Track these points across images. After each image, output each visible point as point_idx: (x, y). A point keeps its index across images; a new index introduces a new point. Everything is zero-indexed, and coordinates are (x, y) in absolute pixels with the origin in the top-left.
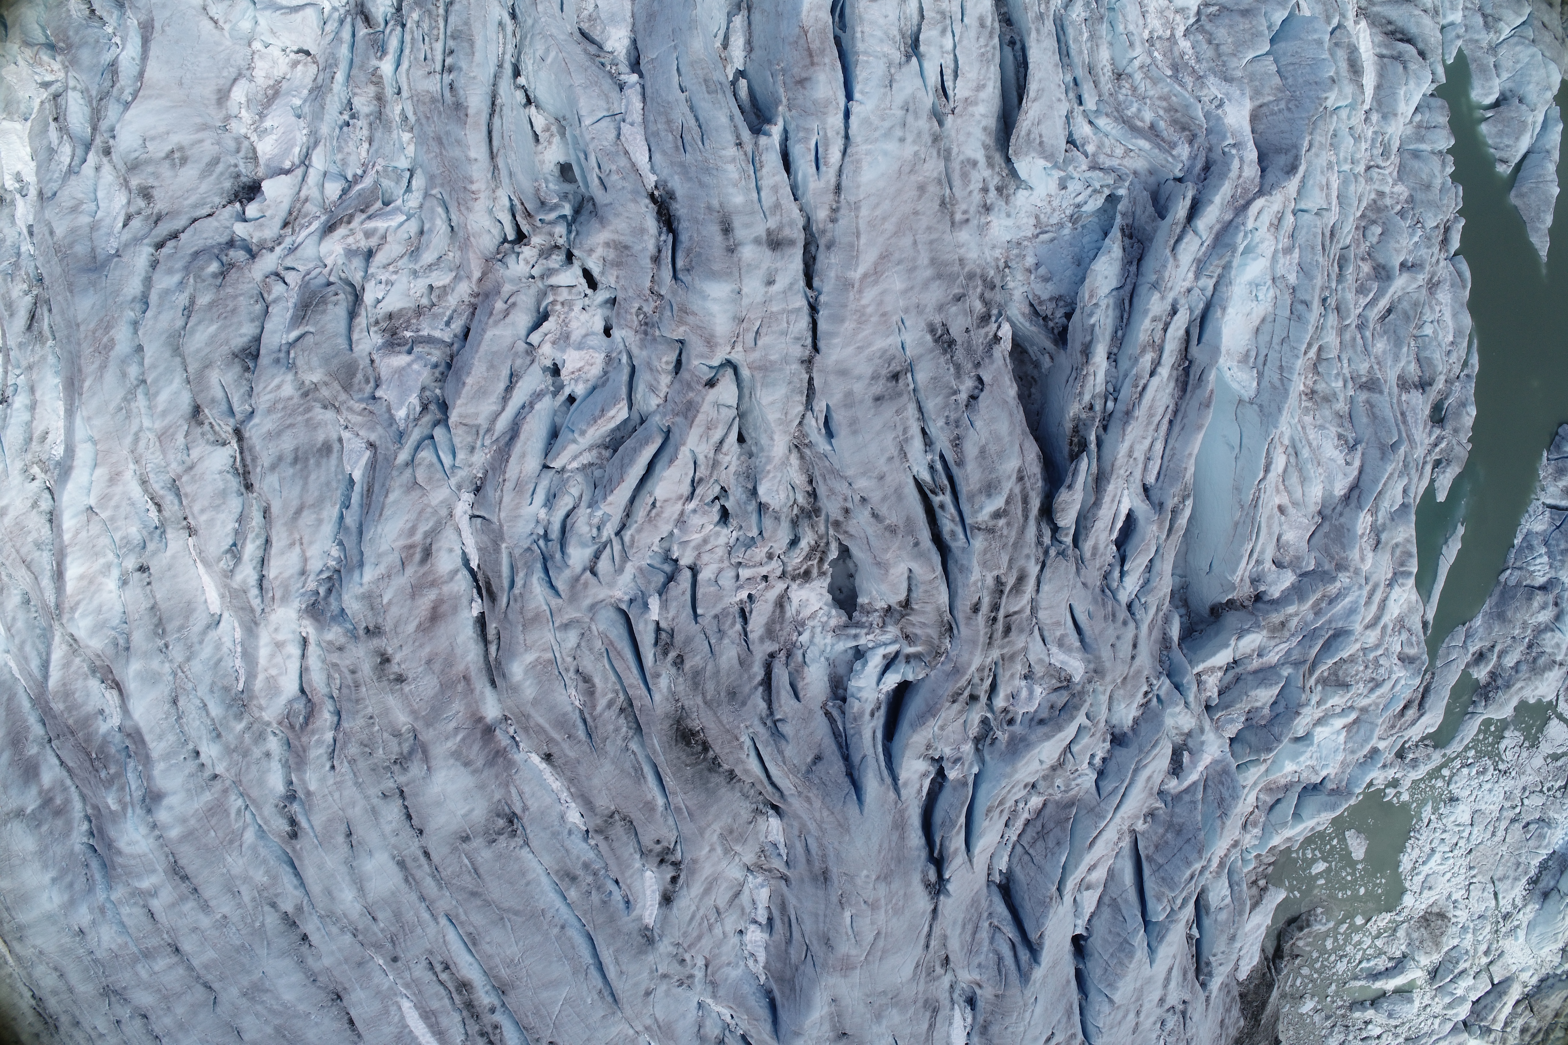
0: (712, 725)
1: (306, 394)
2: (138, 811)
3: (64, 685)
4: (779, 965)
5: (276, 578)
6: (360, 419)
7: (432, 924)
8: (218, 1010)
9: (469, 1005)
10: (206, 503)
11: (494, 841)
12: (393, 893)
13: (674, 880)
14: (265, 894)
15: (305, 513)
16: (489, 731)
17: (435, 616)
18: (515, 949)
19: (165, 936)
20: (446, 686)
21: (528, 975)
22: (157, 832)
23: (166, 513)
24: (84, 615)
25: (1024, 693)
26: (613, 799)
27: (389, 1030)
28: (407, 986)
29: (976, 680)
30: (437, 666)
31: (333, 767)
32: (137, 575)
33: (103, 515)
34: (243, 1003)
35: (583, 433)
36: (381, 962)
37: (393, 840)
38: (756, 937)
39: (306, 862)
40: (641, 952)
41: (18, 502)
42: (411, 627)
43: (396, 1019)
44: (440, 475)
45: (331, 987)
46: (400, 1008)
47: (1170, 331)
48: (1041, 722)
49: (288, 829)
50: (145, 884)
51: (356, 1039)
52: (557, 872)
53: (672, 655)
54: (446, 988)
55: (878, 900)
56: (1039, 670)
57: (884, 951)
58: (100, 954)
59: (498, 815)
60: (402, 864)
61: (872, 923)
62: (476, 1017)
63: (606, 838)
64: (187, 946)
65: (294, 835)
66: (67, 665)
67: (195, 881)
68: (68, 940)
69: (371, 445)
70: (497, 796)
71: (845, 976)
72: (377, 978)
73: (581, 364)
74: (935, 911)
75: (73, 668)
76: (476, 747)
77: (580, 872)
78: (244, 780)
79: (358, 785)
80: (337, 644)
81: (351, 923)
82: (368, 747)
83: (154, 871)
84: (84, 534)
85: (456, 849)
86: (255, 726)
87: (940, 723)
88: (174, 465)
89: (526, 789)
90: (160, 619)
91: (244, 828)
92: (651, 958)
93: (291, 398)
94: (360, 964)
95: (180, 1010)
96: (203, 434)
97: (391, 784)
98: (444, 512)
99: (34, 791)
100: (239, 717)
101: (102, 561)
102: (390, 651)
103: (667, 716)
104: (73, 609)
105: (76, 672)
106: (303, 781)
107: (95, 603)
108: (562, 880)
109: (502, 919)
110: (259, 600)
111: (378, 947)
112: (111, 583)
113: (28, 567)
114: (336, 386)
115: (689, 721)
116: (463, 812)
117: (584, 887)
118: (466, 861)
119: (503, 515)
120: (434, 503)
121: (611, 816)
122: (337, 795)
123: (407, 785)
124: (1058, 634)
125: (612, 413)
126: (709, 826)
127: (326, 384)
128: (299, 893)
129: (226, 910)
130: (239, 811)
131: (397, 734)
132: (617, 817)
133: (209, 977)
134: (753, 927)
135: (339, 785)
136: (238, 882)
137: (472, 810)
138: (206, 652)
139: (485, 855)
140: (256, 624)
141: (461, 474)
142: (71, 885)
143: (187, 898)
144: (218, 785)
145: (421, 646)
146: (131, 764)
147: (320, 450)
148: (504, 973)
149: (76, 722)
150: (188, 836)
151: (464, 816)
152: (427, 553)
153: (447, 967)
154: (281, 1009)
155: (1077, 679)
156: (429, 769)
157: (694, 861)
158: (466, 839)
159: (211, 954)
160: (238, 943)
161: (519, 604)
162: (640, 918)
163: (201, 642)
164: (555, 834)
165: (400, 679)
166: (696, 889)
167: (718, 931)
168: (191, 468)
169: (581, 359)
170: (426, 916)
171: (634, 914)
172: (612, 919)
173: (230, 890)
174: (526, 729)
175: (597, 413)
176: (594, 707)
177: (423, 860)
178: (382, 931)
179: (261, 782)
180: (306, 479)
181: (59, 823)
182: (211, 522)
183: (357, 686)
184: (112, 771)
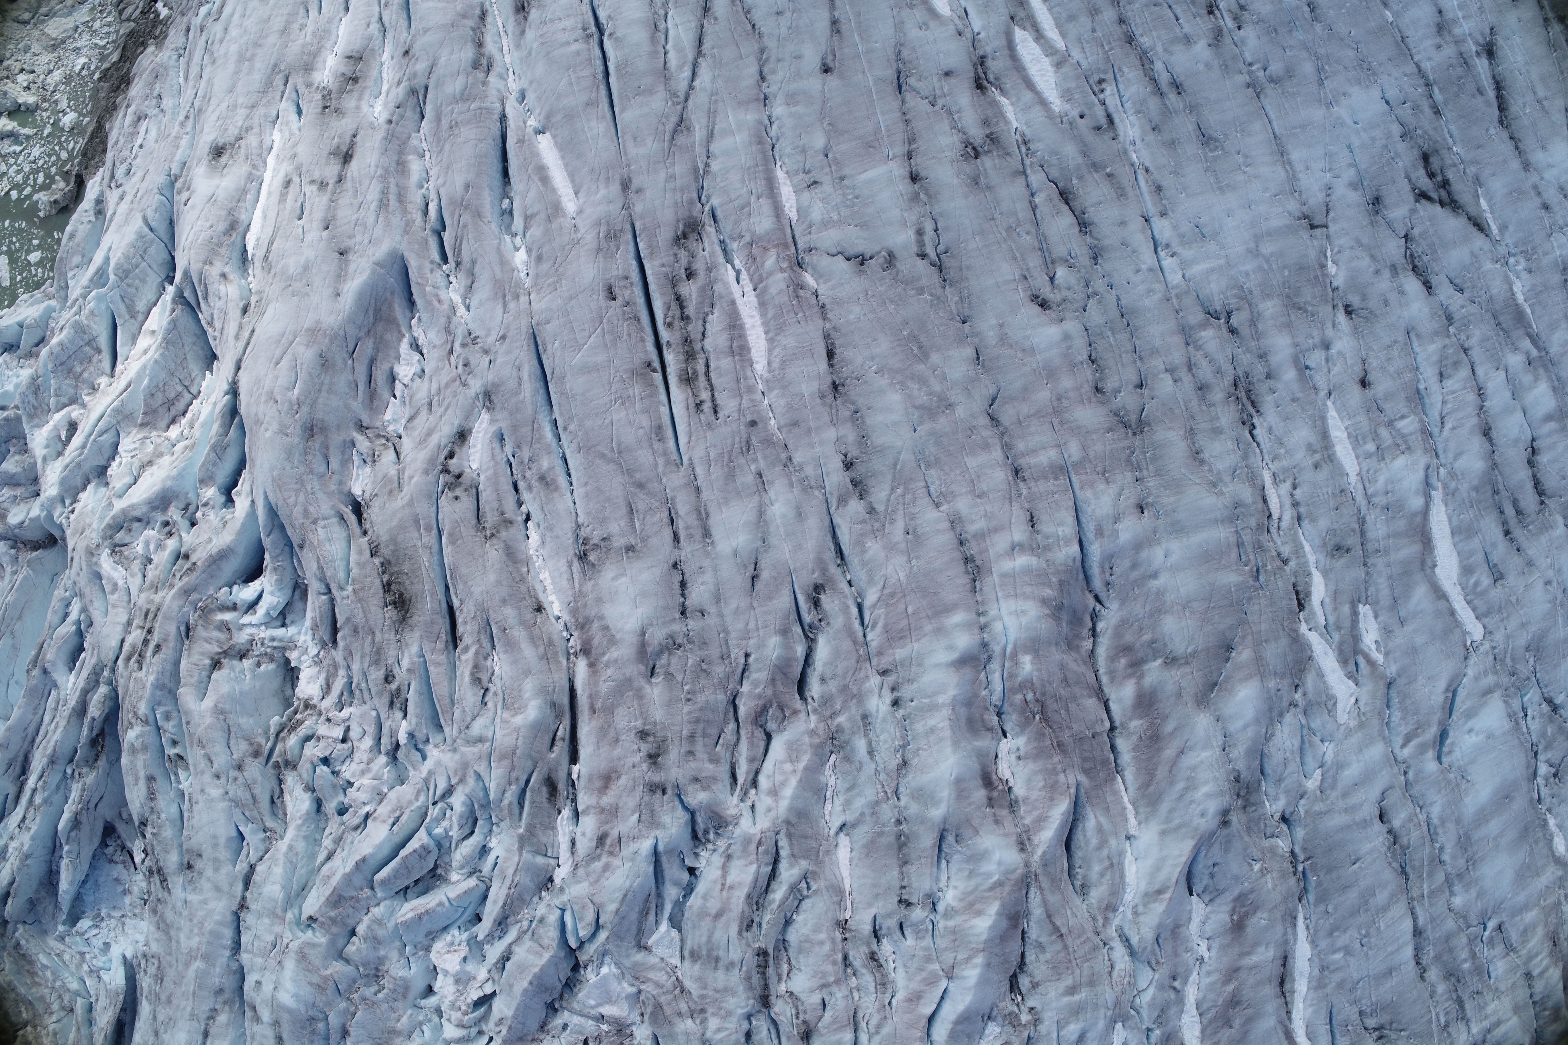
0: (373, 609)
1: (703, 1011)
2: (997, 649)
3: (1052, 799)
4: (388, 337)
5: (751, 863)
6: (651, 975)
7: (696, 460)
8: (992, 390)
9: (690, 356)
10: (817, 948)
11: (604, 539)
12: (727, 502)
13: (451, 455)
14: (877, 525)
15: (713, 912)
16: (586, 650)
17: (607, 779)
18: (615, 417)
19: (1025, 492)
20: (610, 710)
21: (610, 384)
22: (983, 620)
23: (864, 950)
24: (989, 875)
25: (152, 547)
26: (484, 554)
27: (788, 341)
28: (751, 390)
29: (178, 575)
30: (612, 733)
31: (747, 655)
32: (913, 900)
33: (936, 967)
34: (955, 396)
35: (441, 904)
36: (773, 422)
37: (706, 563)
38: (405, 370)
39: (812, 556)
40: (497, 386)
41: (1052, 994)
42: (623, 780)
43: (776, 352)
44: (576, 908)
45: (839, 401)
46: (769, 364)
47: (20, 816)
48: (139, 520)
49: (822, 597)
50: (1022, 560)
51: (833, 334)
52: (557, 489)
53: (394, 686)
54: (709, 380)
55: (266, 402)
56: (136, 566)
57: (279, 342)
58: (1129, 476)
59: (593, 565)
60: (707, 534)
61: (277, 377)
62: (687, 340)
63: (502, 514)
64: (999, 476)
65: (818, 588)
66: (1041, 820)
67: (957, 555)
68: (1165, 500)
69: (646, 948)
70: (590, 584)
71: (318, 322)
72: (780, 404)
73: (447, 956)
74: (238, 368)
75: (1036, 813)
76: (595, 642)
77: (535, 484)
78: (853, 661)
79: (726, 631)
80: (698, 786)
81: (788, 475)
82: (703, 669)
83: (1004, 575)
84: (961, 956)
85: (643, 540)
86: (828, 713)
87: (209, 546)
88: (839, 995)
89: (565, 583)
90: (900, 849)
91: (874, 606)
92: (490, 377)
93: (713, 1014)
94: (795, 424)
95: (1043, 396)
96: (805, 1012)
97: (691, 623)
98: (581, 872)
99: (1149, 680)
100: (839, 729)
101: (951, 923)
102: (645, 766)
103: (412, 628)
104: (1000, 884)
105: (1035, 808)
106: (788, 646)
107: (973, 883)
108: (554, 481)
109: (620, 453)
110: (780, 844)
111: (768, 442)
112: (949, 898)
113: (1056, 929)
114: (668, 1011)
115: (395, 618)
116: (624, 579)
117: (534, 466)
118: (637, 524)
119: (516, 859)
120: (585, 884)
121: (493, 535)
122: (751, 625)
123: (674, 620)
124: (116, 596)
125: (410, 915)
126: (403, 507)
127: (680, 1014)
128: (837, 520)
129: (931, 514)
130: (873, 627)
131: (669, 675)
132: (488, 533)
133: (987, 433)
134: (406, 381)
135: (745, 635)
136: (903, 546)
137: (614, 579)
138: (859, 803)
139: (616, 527)
140: (788, 822)
141: (557, 902)
142: (1134, 566)
143: (975, 535)
144: (884, 662)
145: (620, 759)
146: (996, 698)
147: (699, 958)
148: (637, 390)
149: (1050, 756)
150: (942, 610)
151: (623, 574)
152: (601, 840)
153: (699, 406)
154: (910, 384)
155: (108, 551)
156: (643, 634)
157: (426, 472)
158: (630, 548)
159: (972, 462)
160: (932, 472)
161: (514, 775)
162: (492, 421)
163: (862, 814)
164: (550, 528)
165: (643, 735)
166: (434, 440)
167: (435, 386)
168: (824, 986)
169: (445, 961)
170: (699, 471)
171: (494, 428)
172: (515, 428)
173: (917, 537)
174: (551, 643)
175: (425, 918)
176: (477, 653)
177: (682, 535)
178: (755, 460)
179: (836, 654)
180: (709, 941)
181: (1128, 638)
182: (817, 929)
183: (692, 737)
184: (1019, 697)
